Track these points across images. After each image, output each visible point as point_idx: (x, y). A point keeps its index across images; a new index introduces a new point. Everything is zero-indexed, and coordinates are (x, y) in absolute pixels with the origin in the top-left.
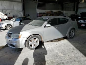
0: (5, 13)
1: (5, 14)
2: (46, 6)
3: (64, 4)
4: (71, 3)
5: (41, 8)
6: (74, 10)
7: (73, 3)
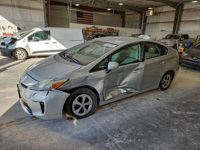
0: (19, 26)
1: (18, 28)
2: (93, 17)
3: (127, 15)
4: (136, 14)
5: (84, 20)
6: (140, 28)
7: (139, 15)
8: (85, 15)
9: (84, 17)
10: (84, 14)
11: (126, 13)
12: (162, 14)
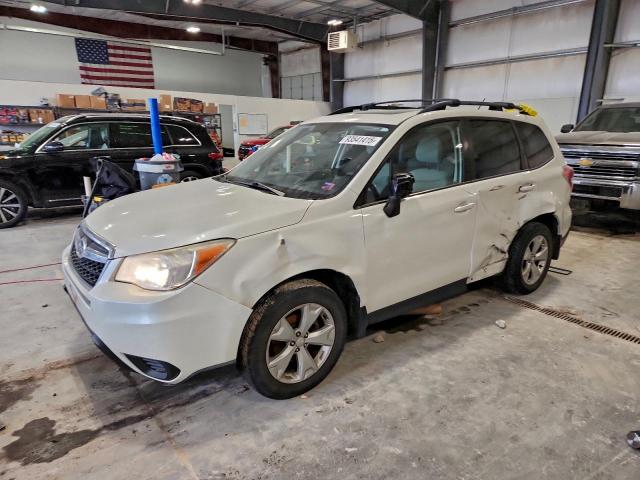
6: (327, 98)
8: (115, 55)
9: (111, 59)
10: (111, 51)
11: (281, 47)
12: (386, 43)
